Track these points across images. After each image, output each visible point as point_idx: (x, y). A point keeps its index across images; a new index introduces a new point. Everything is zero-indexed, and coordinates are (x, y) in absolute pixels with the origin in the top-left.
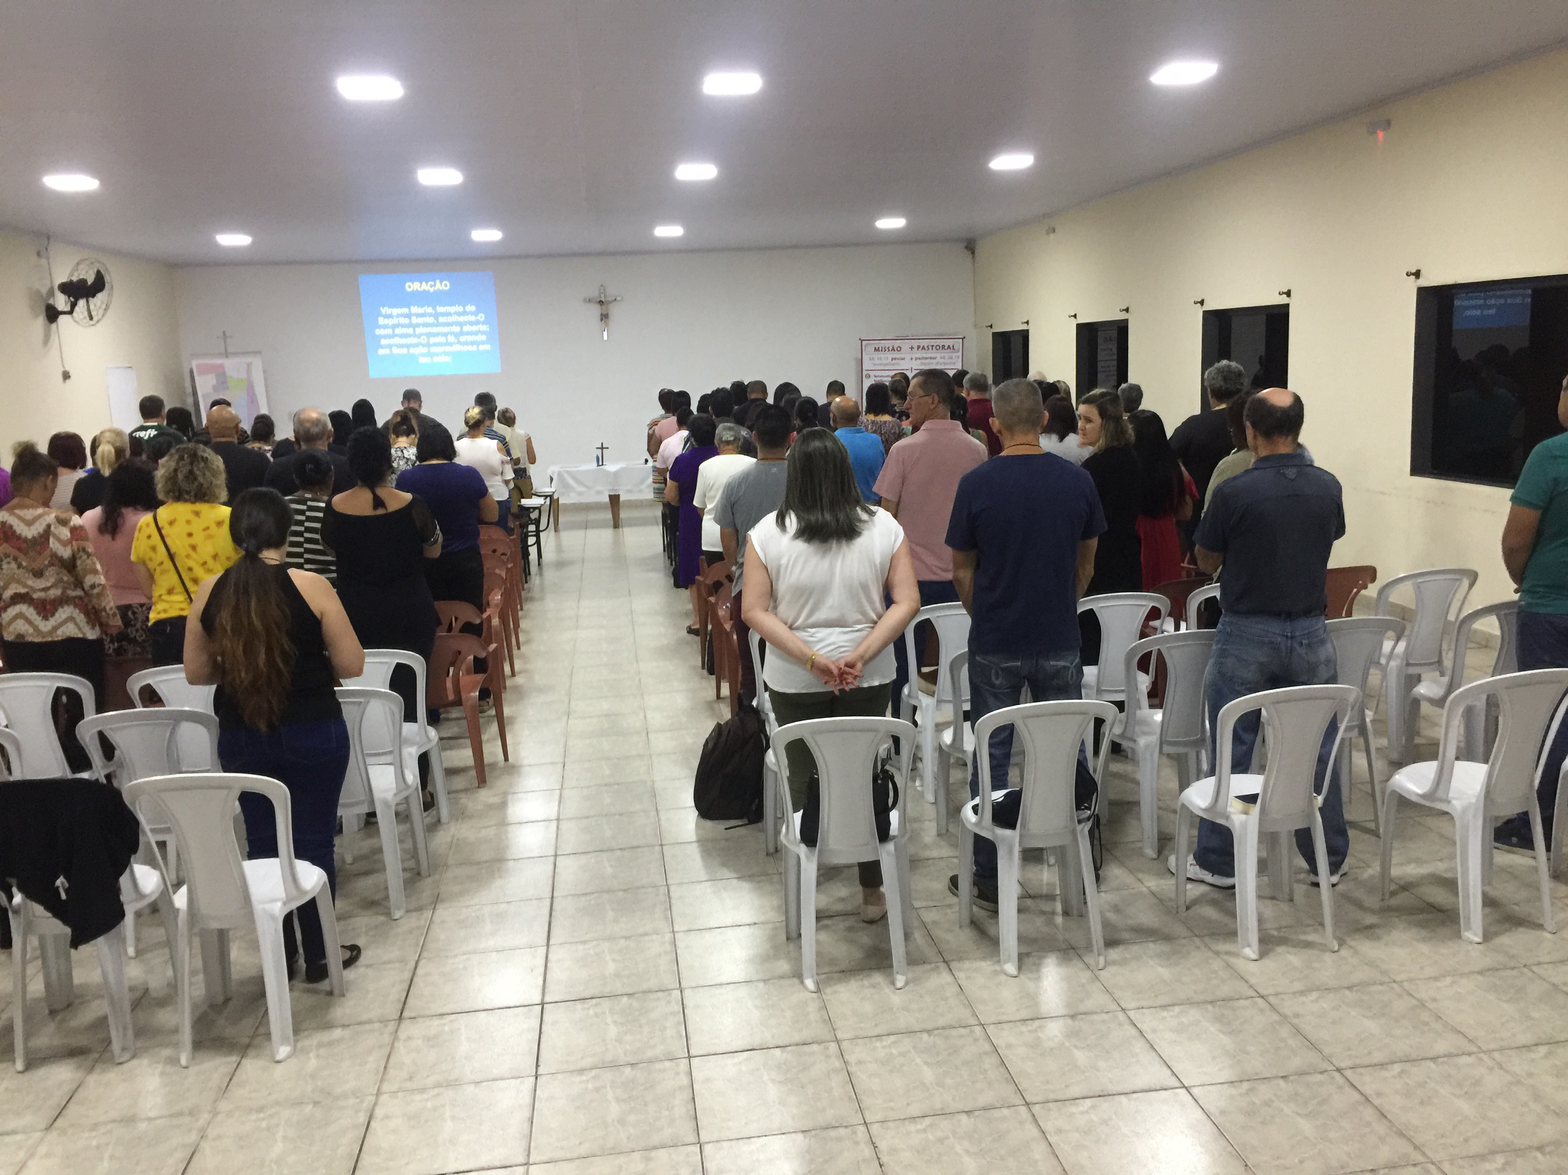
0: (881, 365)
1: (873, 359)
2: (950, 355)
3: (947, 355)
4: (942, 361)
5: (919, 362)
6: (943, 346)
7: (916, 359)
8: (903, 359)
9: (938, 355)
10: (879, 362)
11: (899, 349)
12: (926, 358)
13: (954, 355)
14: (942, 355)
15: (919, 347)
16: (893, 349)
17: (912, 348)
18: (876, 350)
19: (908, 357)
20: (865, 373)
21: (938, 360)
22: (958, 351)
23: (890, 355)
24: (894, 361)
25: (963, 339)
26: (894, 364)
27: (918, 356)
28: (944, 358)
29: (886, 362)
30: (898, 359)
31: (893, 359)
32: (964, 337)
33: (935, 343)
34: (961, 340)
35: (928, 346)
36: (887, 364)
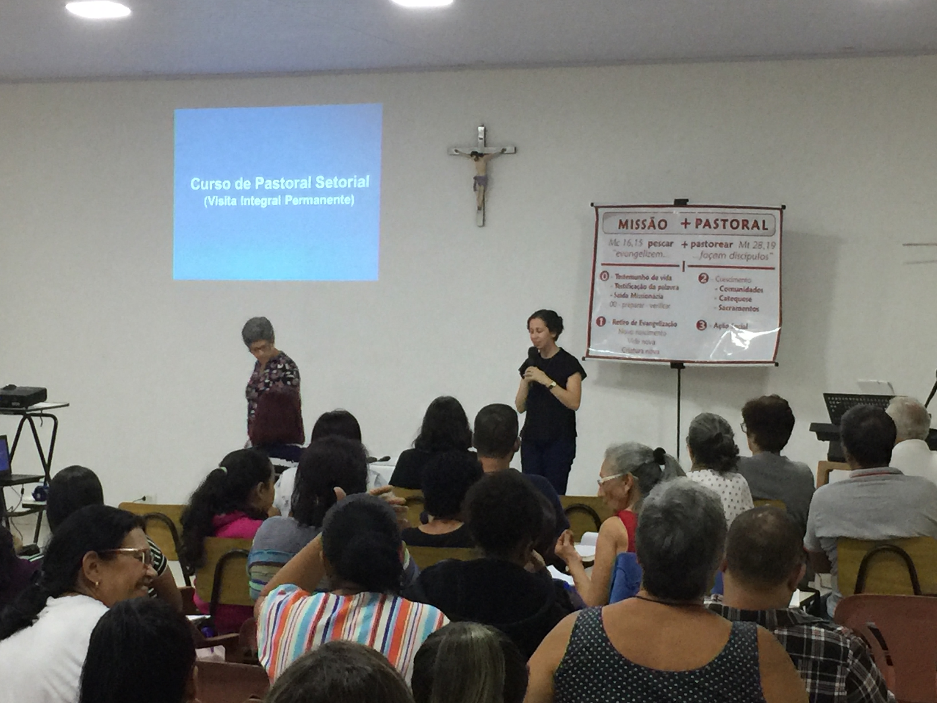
0: (628, 254)
1: (616, 243)
2: (759, 239)
3: (751, 240)
5: (698, 250)
8: (670, 244)
10: (625, 249)
11: (663, 225)
12: (713, 245)
13: (765, 239)
15: (699, 221)
16: (652, 225)
18: (623, 225)
19: (678, 240)
20: (599, 270)
21: (736, 248)
22: (773, 233)
23: (647, 236)
24: (653, 249)
25: (781, 210)
26: (653, 255)
27: (696, 239)
28: (747, 245)
29: (636, 249)
30: (661, 244)
31: (650, 244)
32: (784, 207)
33: (730, 214)
34: (778, 212)
35: (717, 220)
36: (641, 254)
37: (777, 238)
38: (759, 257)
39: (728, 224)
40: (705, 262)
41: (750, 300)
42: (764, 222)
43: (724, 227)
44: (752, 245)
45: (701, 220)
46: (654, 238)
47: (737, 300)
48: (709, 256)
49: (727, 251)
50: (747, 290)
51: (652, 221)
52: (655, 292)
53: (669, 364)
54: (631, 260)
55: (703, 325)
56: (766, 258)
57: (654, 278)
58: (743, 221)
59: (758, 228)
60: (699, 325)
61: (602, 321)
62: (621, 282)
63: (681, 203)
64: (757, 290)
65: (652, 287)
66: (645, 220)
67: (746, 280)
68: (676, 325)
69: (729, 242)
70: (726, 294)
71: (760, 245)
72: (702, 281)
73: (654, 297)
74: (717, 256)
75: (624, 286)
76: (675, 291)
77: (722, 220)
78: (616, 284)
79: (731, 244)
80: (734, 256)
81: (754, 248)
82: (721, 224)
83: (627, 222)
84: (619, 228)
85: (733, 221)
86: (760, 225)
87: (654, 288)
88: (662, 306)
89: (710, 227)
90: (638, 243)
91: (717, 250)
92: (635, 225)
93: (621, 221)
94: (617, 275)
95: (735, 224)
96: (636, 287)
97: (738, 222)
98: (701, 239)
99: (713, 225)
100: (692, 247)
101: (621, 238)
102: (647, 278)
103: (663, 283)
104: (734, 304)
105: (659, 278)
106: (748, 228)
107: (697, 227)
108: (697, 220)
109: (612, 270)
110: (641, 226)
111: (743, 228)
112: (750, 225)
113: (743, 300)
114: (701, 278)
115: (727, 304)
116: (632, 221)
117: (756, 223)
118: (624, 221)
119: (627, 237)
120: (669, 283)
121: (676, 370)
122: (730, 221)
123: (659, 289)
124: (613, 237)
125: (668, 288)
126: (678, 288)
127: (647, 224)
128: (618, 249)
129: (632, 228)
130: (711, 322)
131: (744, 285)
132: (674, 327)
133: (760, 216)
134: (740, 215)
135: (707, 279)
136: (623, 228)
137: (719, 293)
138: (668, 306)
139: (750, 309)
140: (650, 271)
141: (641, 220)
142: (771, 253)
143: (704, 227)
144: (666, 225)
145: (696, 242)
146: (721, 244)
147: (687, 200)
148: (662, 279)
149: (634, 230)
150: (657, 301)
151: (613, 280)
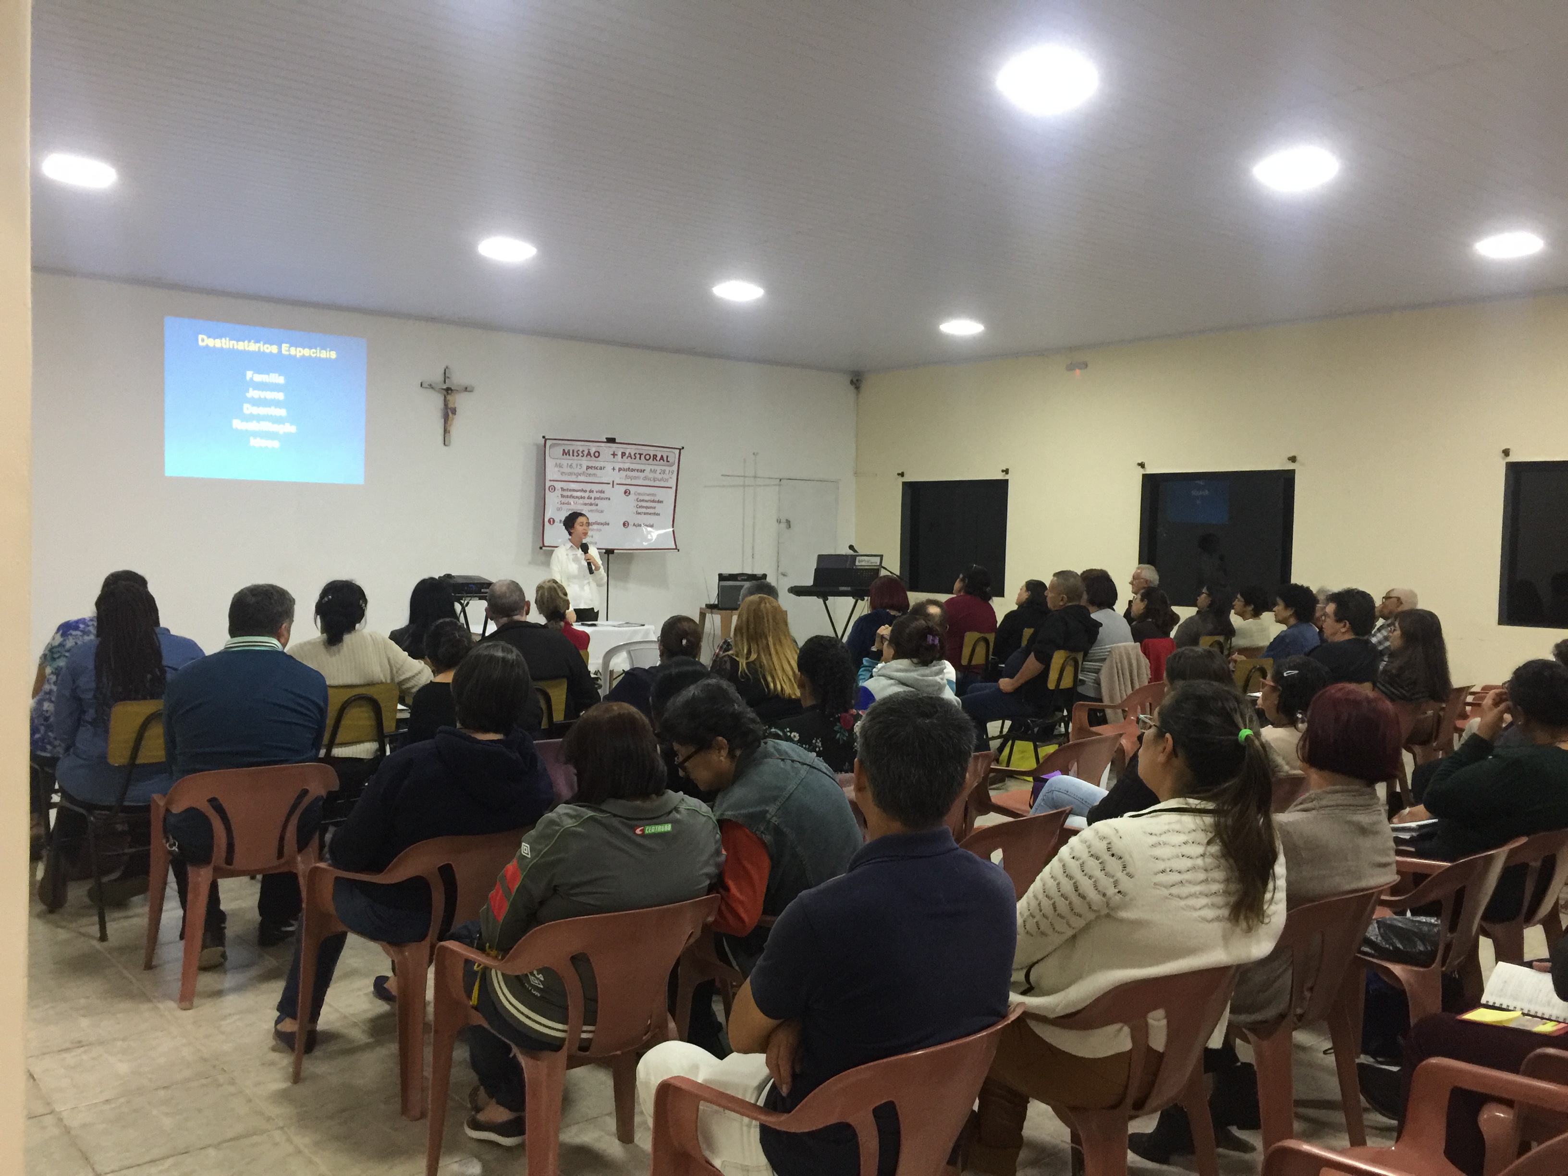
0: (571, 474)
1: (561, 466)
2: (663, 468)
3: (659, 468)
4: (651, 475)
5: (623, 473)
6: (655, 457)
7: (620, 470)
8: (601, 468)
9: (648, 468)
10: (568, 470)
11: (597, 454)
12: (633, 470)
13: (667, 469)
14: (653, 467)
15: (623, 454)
16: (589, 454)
17: (614, 455)
18: (565, 453)
19: (609, 467)
20: (548, 484)
21: (647, 473)
22: (673, 464)
23: (585, 462)
24: (590, 471)
25: (680, 450)
26: (590, 475)
27: (621, 466)
28: (655, 471)
29: (577, 470)
30: (596, 468)
31: (588, 468)
32: (683, 448)
33: (645, 450)
34: (678, 451)
35: (636, 453)
36: (580, 475)
37: (675, 468)
38: (662, 480)
39: (643, 457)
40: (628, 481)
41: (655, 508)
42: (667, 457)
43: (640, 459)
44: (658, 472)
45: (625, 453)
46: (591, 464)
47: (647, 507)
48: (631, 478)
49: (642, 475)
50: (653, 501)
51: (589, 452)
52: (592, 501)
53: (604, 551)
54: (573, 478)
55: (627, 525)
56: (667, 480)
57: (591, 491)
58: (654, 455)
59: (664, 461)
60: (624, 524)
61: (552, 521)
62: (565, 493)
63: (611, 440)
64: (659, 502)
65: (589, 498)
66: (584, 451)
67: (653, 495)
68: (608, 524)
69: (643, 469)
70: (640, 504)
71: (664, 472)
72: (627, 494)
73: (591, 505)
74: (636, 478)
75: (567, 497)
76: (608, 500)
77: (639, 454)
78: (561, 495)
79: (644, 470)
80: (645, 478)
81: (660, 473)
82: (638, 456)
83: (569, 451)
84: (563, 455)
85: (646, 455)
86: (665, 459)
87: (591, 498)
88: (597, 511)
89: (631, 458)
90: (579, 467)
91: (635, 474)
92: (575, 454)
93: (564, 450)
94: (562, 488)
95: (648, 457)
96: (577, 497)
97: (650, 455)
98: (626, 466)
99: (633, 457)
100: (619, 471)
101: (565, 462)
102: (585, 491)
103: (598, 495)
104: (644, 510)
105: (595, 492)
106: (657, 460)
107: (622, 458)
108: (622, 453)
109: (558, 485)
110: (581, 454)
111: (653, 460)
112: (658, 459)
113: (651, 507)
114: (625, 492)
115: (640, 510)
116: (573, 451)
117: (662, 458)
118: (566, 451)
119: (570, 462)
120: (602, 495)
121: (606, 555)
122: (644, 455)
123: (595, 499)
124: (558, 461)
125: (602, 499)
126: (609, 499)
127: (586, 453)
128: (562, 470)
129: (573, 456)
130: (631, 523)
131: (652, 498)
132: (607, 526)
133: (664, 453)
134: (652, 451)
135: (630, 493)
136: (566, 455)
137: (637, 503)
138: (602, 512)
139: (654, 514)
140: (588, 487)
141: (581, 450)
142: (671, 478)
143: (627, 458)
144: (599, 455)
145: (622, 467)
146: (637, 470)
147: (615, 439)
148: (597, 492)
149: (575, 457)
150: (594, 508)
151: (558, 492)
